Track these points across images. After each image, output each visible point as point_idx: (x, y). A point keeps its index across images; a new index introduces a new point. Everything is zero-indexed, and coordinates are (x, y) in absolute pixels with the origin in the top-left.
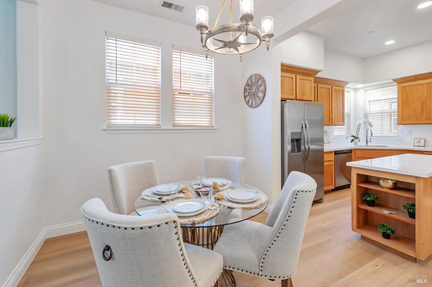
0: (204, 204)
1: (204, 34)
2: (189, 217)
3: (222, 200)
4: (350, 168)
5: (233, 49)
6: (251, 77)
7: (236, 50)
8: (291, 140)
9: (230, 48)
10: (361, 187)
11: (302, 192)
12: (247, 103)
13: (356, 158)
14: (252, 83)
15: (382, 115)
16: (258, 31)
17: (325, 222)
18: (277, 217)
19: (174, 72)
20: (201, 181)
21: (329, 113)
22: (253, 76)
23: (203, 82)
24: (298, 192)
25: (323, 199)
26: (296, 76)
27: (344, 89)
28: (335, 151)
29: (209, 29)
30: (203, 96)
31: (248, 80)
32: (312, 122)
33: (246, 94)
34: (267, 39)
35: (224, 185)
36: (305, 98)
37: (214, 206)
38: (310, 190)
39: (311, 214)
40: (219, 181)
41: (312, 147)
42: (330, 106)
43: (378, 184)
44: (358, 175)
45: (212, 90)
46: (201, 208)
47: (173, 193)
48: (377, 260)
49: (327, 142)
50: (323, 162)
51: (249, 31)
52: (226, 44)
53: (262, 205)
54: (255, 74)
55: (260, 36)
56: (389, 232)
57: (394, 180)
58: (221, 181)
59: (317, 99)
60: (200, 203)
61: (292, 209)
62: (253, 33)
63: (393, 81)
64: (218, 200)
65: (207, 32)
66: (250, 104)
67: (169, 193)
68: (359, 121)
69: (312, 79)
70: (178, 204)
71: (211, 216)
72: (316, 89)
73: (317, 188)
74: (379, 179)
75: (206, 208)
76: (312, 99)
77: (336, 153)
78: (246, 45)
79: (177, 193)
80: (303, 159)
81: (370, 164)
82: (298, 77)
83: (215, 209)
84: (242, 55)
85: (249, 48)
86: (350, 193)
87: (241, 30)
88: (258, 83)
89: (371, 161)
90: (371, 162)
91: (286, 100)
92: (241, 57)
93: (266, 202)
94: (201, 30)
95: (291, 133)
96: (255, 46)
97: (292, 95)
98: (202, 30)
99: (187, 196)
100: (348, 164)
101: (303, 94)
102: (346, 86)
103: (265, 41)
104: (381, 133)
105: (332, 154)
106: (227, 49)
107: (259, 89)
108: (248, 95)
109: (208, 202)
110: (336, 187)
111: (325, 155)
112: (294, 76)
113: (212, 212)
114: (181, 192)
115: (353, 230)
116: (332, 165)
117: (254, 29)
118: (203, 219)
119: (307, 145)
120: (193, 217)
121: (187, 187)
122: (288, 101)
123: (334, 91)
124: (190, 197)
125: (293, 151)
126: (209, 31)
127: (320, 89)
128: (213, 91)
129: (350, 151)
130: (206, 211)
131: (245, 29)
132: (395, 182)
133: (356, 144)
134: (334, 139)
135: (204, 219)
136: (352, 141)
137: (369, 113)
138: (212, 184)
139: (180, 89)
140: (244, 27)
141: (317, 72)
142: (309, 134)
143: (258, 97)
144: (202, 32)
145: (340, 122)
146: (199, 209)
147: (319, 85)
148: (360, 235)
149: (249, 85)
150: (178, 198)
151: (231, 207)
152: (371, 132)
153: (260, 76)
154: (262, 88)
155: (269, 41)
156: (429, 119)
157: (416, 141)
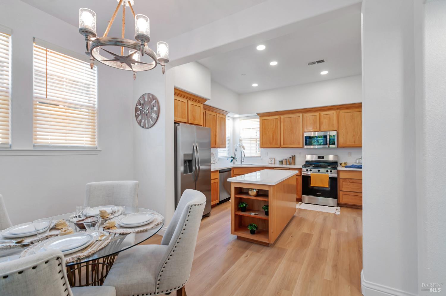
0: (91, 236)
1: (90, 41)
2: (71, 254)
3: (113, 228)
4: (230, 183)
5: (125, 64)
6: (143, 96)
7: (129, 66)
8: (184, 161)
9: (122, 63)
10: (237, 198)
11: (195, 205)
12: (139, 123)
13: (234, 175)
14: (145, 102)
15: (251, 141)
16: (154, 54)
17: (212, 232)
18: (172, 235)
19: (35, 74)
20: (83, 212)
21: (214, 137)
22: (146, 95)
23: (83, 93)
24: (192, 206)
25: (211, 212)
26: (188, 101)
27: (226, 117)
28: (219, 170)
29: (97, 37)
30: (79, 110)
31: (140, 99)
32: (201, 145)
33: (138, 113)
34: (163, 63)
35: (115, 212)
36: (196, 122)
37: (104, 235)
38: (201, 203)
39: (201, 228)
40: (108, 209)
41: (202, 167)
42: (216, 131)
43: (247, 194)
44: (236, 188)
45: (94, 104)
46: (87, 241)
47: (42, 232)
48: (248, 252)
49: (213, 163)
50: (210, 180)
51: (145, 52)
52: (118, 58)
53: (158, 225)
54: (148, 93)
55: (156, 59)
56: (254, 229)
57: (258, 189)
58: (110, 208)
59: (205, 124)
60: (85, 235)
61: (186, 222)
62: (149, 55)
63: (257, 115)
64: (108, 228)
65: (93, 39)
66: (142, 124)
67: (36, 233)
68: (236, 145)
69: (202, 105)
70: (53, 242)
71: (101, 247)
72: (205, 115)
73: (206, 201)
74: (248, 189)
75: (94, 240)
76: (202, 124)
77: (220, 172)
78: (140, 64)
79: (49, 230)
80: (194, 178)
81: (243, 179)
82: (190, 102)
83: (105, 239)
84: (136, 72)
85: (144, 67)
86: (230, 205)
87: (136, 48)
88: (151, 103)
89: (244, 176)
90: (244, 178)
91: (179, 123)
92: (134, 74)
93: (162, 221)
94: (86, 35)
95: (184, 154)
96: (151, 67)
97: (184, 118)
98: (88, 36)
99: (65, 231)
100: (229, 180)
101: (194, 118)
102: (227, 115)
103: (161, 65)
104: (250, 154)
105: (217, 173)
106: (119, 63)
107: (152, 109)
108: (140, 115)
109: (95, 234)
110: (220, 201)
111: (212, 174)
112: (186, 101)
113: (101, 243)
114: (54, 228)
115: (232, 233)
116: (217, 182)
117: (150, 51)
118: (91, 252)
119: (197, 165)
120: (77, 253)
121: (63, 221)
122: (181, 124)
123: (219, 118)
124: (70, 231)
125: (185, 171)
126: (96, 39)
127: (208, 115)
128: (96, 106)
129: (230, 170)
130: (94, 243)
131: (141, 49)
132: (258, 190)
133: (234, 163)
134: (218, 160)
135: (93, 252)
136: (232, 161)
137: (242, 138)
138: (98, 213)
139: (47, 97)
140: (140, 46)
141: (205, 100)
142: (199, 156)
143: (151, 117)
144: (88, 38)
146: (85, 242)
147: (207, 112)
148: (237, 236)
149: (141, 104)
150: (51, 236)
151: (125, 233)
152: (244, 154)
153: (153, 96)
154: (156, 108)
155: (165, 66)
156: (276, 144)
157: (270, 160)
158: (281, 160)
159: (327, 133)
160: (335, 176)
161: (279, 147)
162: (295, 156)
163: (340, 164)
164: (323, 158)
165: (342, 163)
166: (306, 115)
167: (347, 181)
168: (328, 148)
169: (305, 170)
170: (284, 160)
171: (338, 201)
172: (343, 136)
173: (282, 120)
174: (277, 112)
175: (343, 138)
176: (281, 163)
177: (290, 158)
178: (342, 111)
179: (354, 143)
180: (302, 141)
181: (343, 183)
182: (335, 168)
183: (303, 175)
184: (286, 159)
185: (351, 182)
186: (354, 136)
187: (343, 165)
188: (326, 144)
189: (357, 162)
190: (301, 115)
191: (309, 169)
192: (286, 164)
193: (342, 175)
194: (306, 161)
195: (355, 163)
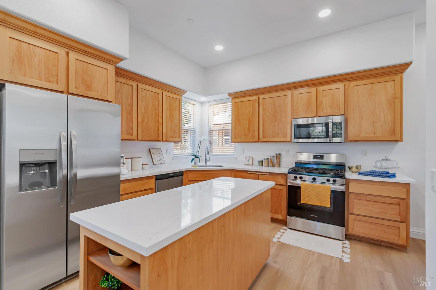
13: (188, 181)
15: (223, 132)
26: (68, 53)
27: (181, 98)
28: (156, 176)
36: (92, 95)
49: (158, 163)
63: (228, 96)
68: (200, 138)
69: (111, 69)
82: (73, 55)
97: (56, 83)
101: (88, 88)
102: (184, 96)
104: (222, 151)
112: (62, 52)
123: (166, 99)
129: (182, 174)
133: (194, 164)
134: (173, 158)
136: (192, 160)
137: (212, 130)
145: (175, 137)
147: (141, 86)
152: (208, 151)
156: (253, 137)
157: (246, 160)
158: (261, 159)
159: (329, 119)
160: (342, 188)
161: (257, 141)
162: (280, 154)
163: (349, 167)
164: (322, 157)
165: (352, 167)
166: (296, 92)
167: (362, 198)
168: (330, 142)
169: (292, 176)
170: (265, 159)
171: (347, 230)
172: (355, 123)
173: (261, 101)
174: (255, 90)
175: (354, 127)
176: (261, 164)
177: (274, 156)
178: (352, 84)
179: (373, 135)
180: (289, 132)
181: (356, 201)
182: (342, 176)
183: (288, 184)
184: (268, 159)
185: (368, 199)
186: (373, 122)
187: (354, 169)
188: (327, 136)
189: (379, 166)
190: (289, 93)
191: (298, 176)
192: (268, 166)
193: (353, 188)
194: (296, 163)
195: (375, 167)
